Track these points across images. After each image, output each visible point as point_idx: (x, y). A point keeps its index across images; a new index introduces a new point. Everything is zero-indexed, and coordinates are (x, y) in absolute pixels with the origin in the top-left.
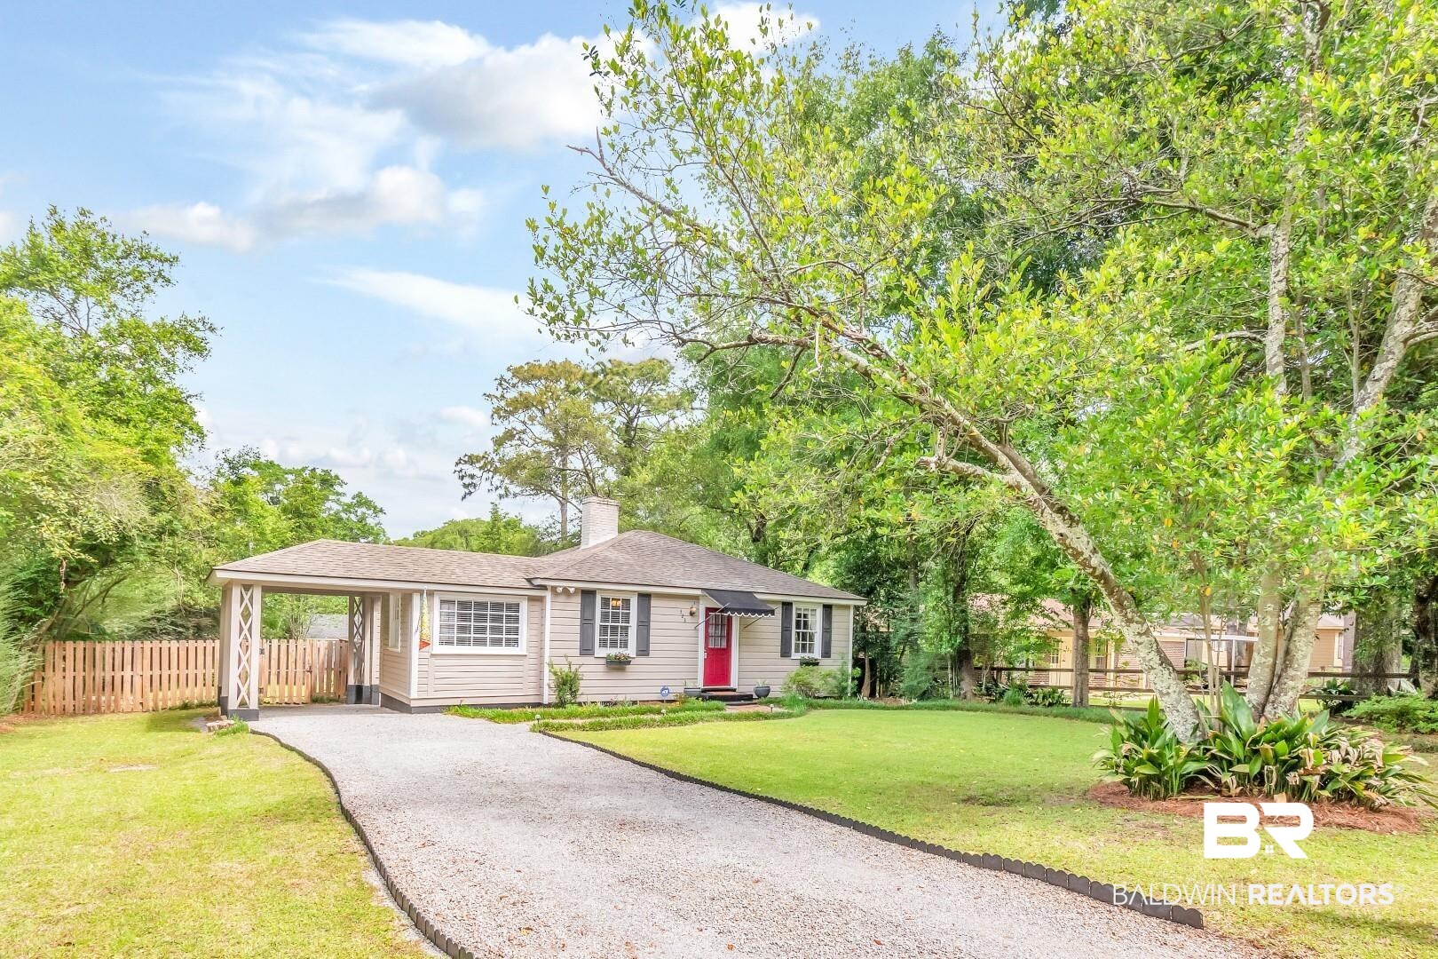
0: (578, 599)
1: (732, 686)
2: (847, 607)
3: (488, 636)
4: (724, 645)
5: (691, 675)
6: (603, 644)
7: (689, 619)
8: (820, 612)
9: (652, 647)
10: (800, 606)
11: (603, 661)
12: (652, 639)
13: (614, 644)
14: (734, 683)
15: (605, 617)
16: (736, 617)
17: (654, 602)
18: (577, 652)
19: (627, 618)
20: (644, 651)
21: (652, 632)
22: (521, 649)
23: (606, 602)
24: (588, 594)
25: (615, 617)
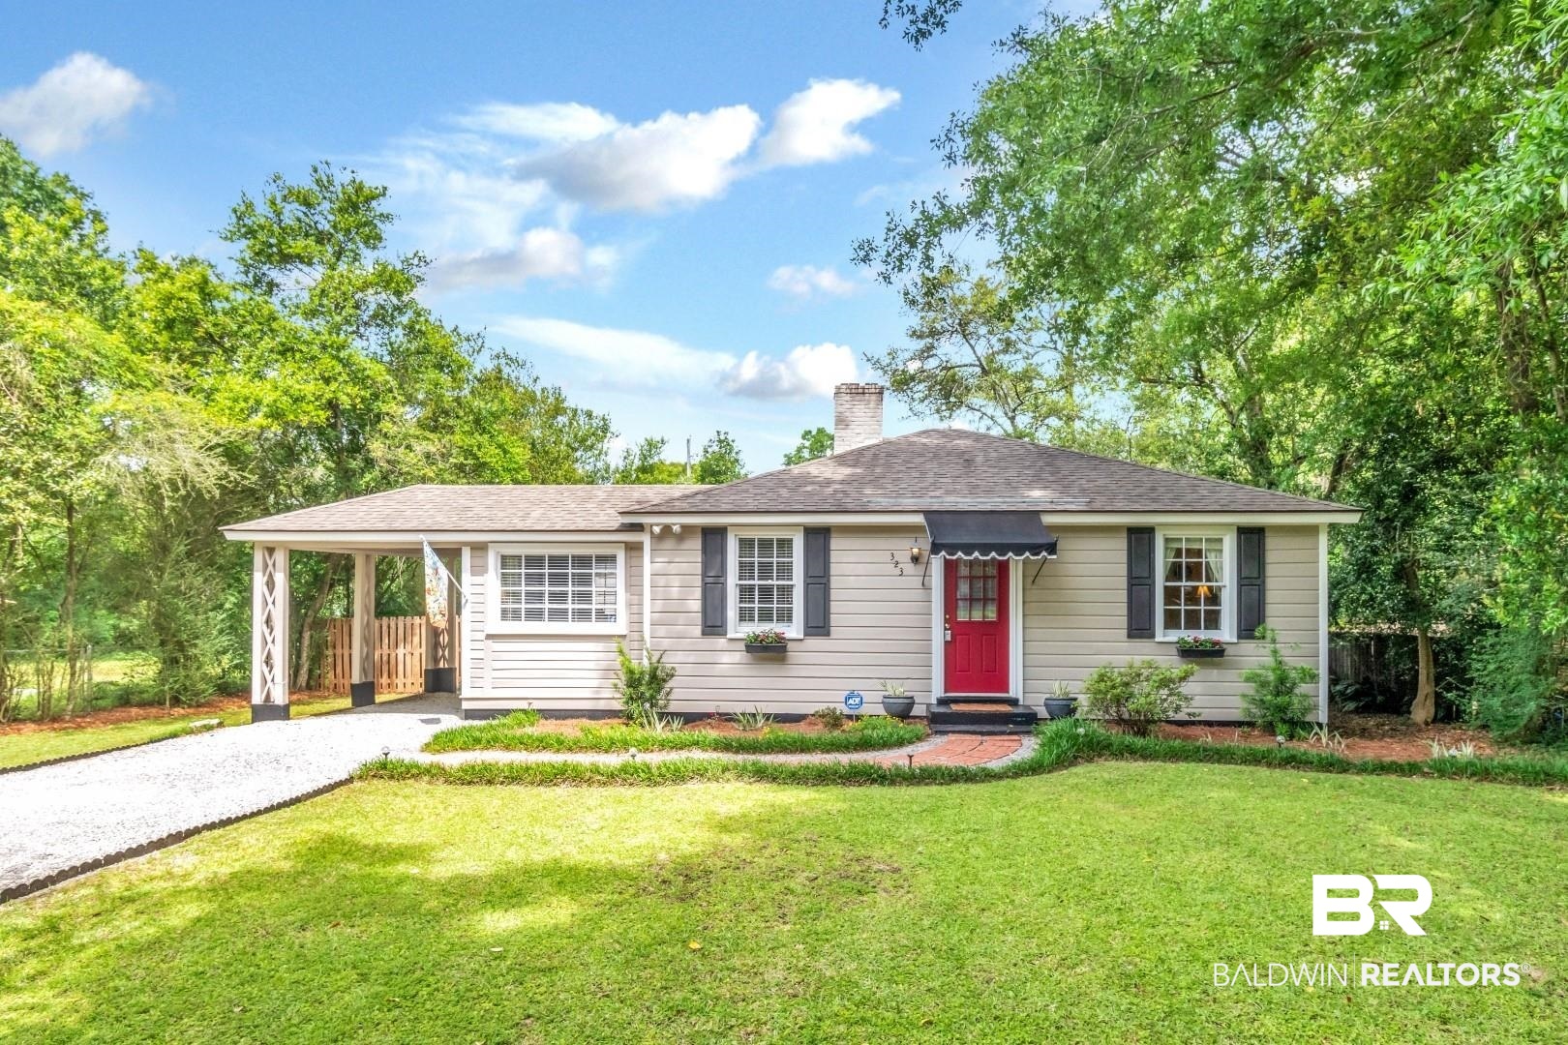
0: (696, 544)
1: (1012, 694)
2: (1312, 530)
3: (570, 606)
4: (992, 615)
5: (918, 672)
6: (745, 616)
7: (909, 568)
8: (1229, 544)
9: (834, 619)
10: (1173, 534)
11: (742, 646)
12: (834, 607)
13: (766, 616)
14: (1015, 689)
15: (745, 569)
16: (1016, 564)
17: (836, 543)
18: (698, 630)
19: (786, 570)
20: (819, 625)
21: (834, 594)
22: (619, 627)
23: (746, 545)
24: (713, 538)
25: (765, 570)
